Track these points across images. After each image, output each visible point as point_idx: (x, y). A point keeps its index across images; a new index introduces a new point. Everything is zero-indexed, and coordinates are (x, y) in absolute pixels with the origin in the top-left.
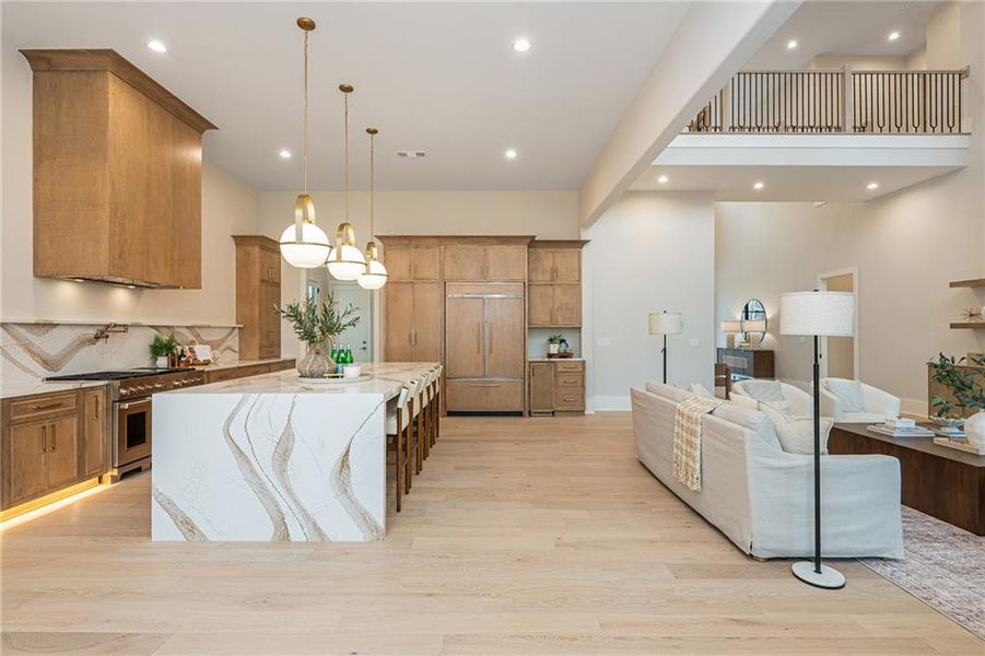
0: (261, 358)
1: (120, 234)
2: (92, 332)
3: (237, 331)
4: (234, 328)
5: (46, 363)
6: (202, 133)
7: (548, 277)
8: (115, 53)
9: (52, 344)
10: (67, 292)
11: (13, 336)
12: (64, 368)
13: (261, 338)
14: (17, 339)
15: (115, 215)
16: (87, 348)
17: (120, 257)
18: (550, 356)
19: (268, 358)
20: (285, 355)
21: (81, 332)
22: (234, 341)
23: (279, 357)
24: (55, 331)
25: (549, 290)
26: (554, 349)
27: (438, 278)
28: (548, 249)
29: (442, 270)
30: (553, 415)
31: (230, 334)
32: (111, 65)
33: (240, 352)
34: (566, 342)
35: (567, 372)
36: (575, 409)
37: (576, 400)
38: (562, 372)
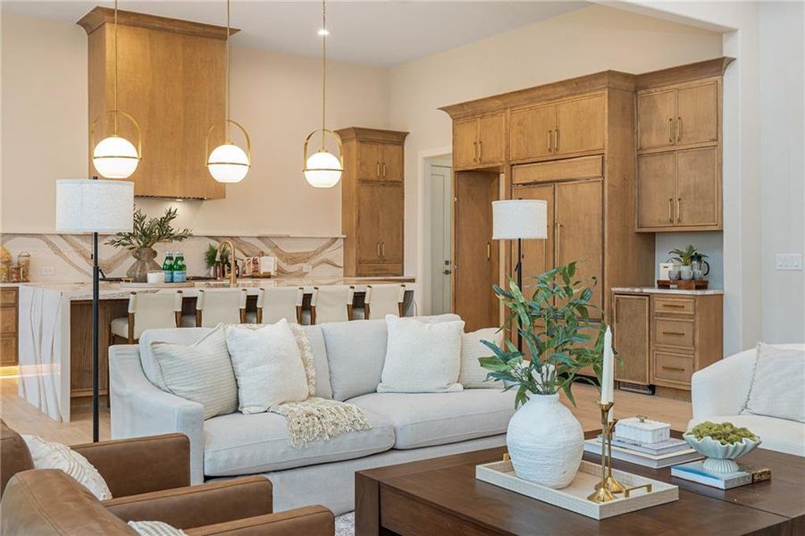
0: (361, 276)
3: (342, 242)
4: (336, 239)
7: (666, 137)
11: (71, 245)
13: (358, 249)
14: (74, 247)
18: (661, 284)
20: (407, 275)
22: (336, 254)
23: (403, 275)
25: (669, 164)
26: (666, 271)
27: (503, 159)
28: (667, 87)
29: (508, 147)
30: (653, 394)
31: (329, 245)
32: (107, 18)
33: (344, 267)
34: (703, 258)
35: (669, 315)
36: (682, 388)
37: (683, 370)
38: (662, 315)
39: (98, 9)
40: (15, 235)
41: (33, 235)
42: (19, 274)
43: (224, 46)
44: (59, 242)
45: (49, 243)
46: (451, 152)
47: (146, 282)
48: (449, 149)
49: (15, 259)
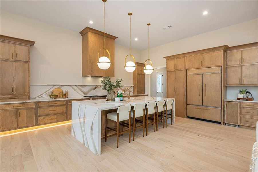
0: (137, 94)
1: (92, 66)
2: (94, 87)
3: (133, 87)
4: (132, 86)
5: (84, 93)
6: (114, 40)
7: (238, 63)
8: (88, 27)
9: (85, 90)
10: (89, 79)
11: (78, 88)
12: (88, 94)
13: (137, 89)
14: (79, 89)
15: (90, 62)
16: (93, 91)
17: (91, 71)
18: (239, 99)
19: (140, 94)
20: (146, 94)
21: (92, 87)
22: (132, 90)
23: (144, 94)
24: (86, 87)
25: (239, 69)
26: (241, 96)
27: (184, 68)
28: (238, 50)
29: (185, 65)
30: (239, 127)
31: (131, 88)
32: (89, 30)
33: (133, 92)
34: (250, 93)
35: (247, 107)
36: (253, 127)
37: (253, 122)
38: (244, 107)
39: (87, 27)
40: (64, 86)
41: (69, 86)
42: (66, 96)
43: (114, 41)
44: (75, 87)
45: (73, 88)
46: (166, 67)
47: (114, 101)
48: (166, 66)
49: (64, 92)
